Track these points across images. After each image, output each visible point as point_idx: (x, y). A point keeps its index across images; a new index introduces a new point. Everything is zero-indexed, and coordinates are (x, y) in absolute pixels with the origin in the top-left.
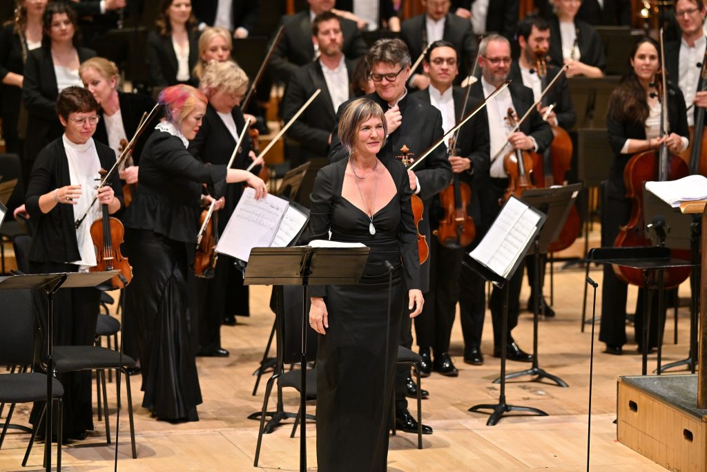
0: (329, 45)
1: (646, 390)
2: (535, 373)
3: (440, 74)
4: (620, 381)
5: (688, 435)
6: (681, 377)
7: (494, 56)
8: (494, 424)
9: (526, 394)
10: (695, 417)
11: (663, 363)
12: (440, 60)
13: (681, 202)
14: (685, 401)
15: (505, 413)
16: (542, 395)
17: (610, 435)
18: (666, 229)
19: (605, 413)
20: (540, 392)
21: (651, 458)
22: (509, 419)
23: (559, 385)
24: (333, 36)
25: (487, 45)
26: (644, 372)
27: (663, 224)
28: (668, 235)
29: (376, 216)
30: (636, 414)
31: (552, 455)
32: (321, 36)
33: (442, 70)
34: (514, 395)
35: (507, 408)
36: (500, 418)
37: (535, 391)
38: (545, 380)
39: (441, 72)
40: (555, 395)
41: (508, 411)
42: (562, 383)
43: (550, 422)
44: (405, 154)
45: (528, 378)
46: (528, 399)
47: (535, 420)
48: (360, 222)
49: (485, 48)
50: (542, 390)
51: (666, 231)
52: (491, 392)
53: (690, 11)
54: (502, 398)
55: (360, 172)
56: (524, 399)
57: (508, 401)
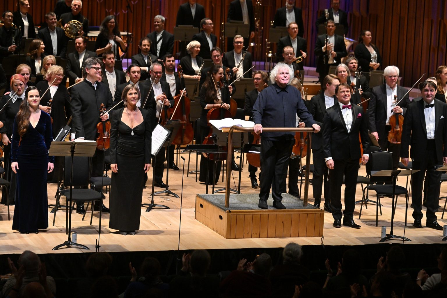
0: (110, 63)
1: (206, 200)
2: (167, 192)
3: (134, 78)
4: (197, 196)
5: (221, 217)
6: (220, 195)
7: (156, 71)
8: (149, 211)
9: (163, 200)
10: (223, 211)
11: (215, 189)
12: (134, 72)
13: (222, 128)
14: (221, 204)
15: (153, 207)
16: (169, 200)
17: (192, 216)
18: (217, 138)
19: (192, 208)
20: (168, 199)
21: (207, 226)
22: (155, 209)
23: (176, 197)
24: (112, 60)
25: (154, 66)
26: (207, 193)
27: (216, 136)
28: (218, 140)
29: (135, 129)
30: (202, 209)
31: (169, 224)
32: (107, 60)
33: (135, 76)
34: (157, 200)
35: (154, 205)
36: (151, 209)
37: (166, 199)
38: (171, 195)
39: (135, 77)
40: (174, 201)
41: (154, 206)
42: (177, 196)
43: (171, 211)
44: (102, 107)
45: (164, 194)
46: (163, 202)
47: (165, 210)
48: (127, 130)
49: (153, 68)
50: (169, 198)
51: (217, 139)
52: (149, 199)
53: (218, 56)
54: (152, 201)
55: (129, 112)
56: (162, 202)
57: (155, 202)
